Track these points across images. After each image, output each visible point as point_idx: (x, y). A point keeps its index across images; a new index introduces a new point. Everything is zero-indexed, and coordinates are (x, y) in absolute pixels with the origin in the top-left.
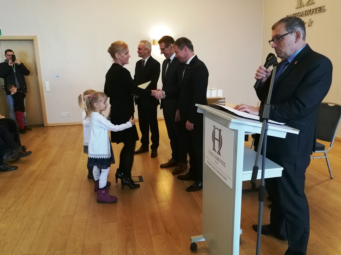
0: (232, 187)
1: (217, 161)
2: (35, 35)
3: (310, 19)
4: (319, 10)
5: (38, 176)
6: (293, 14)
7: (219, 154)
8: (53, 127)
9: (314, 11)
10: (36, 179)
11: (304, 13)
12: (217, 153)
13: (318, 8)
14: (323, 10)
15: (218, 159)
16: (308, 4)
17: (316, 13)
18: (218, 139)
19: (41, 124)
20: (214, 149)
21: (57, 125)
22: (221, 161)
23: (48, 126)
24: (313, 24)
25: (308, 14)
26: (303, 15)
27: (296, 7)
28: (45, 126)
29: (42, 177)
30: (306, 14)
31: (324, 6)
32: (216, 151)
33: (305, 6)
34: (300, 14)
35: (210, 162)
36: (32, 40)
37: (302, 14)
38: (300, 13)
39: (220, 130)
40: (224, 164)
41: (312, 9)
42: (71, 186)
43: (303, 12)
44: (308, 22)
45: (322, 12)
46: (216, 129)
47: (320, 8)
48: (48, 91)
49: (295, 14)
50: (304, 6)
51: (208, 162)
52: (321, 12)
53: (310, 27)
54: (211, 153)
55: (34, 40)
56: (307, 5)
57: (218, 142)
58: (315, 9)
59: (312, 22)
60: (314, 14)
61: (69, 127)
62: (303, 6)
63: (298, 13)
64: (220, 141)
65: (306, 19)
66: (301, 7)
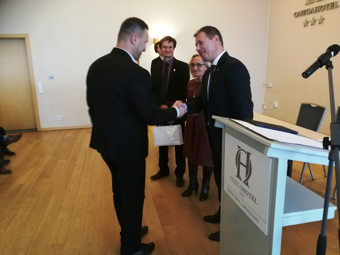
0: (267, 233)
1: (243, 193)
2: (27, 34)
4: (331, 7)
5: (26, 191)
6: (302, 11)
7: (247, 184)
8: (47, 131)
9: (326, 7)
10: (23, 195)
11: (315, 9)
12: (244, 182)
13: (330, 4)
14: (336, 6)
15: (244, 190)
17: (328, 9)
18: (245, 164)
19: (34, 128)
20: (238, 176)
21: (51, 130)
22: (249, 194)
23: (42, 130)
24: (325, 21)
25: (319, 10)
26: (314, 11)
27: (305, 3)
28: (38, 130)
29: (30, 192)
30: (316, 10)
31: (337, 2)
32: (241, 180)
33: (316, 2)
34: (310, 11)
35: (231, 191)
36: (24, 39)
37: (312, 11)
38: (310, 9)
39: (248, 154)
40: (254, 199)
41: (324, 5)
42: (63, 204)
43: (313, 8)
44: (318, 20)
45: (335, 8)
46: (241, 151)
47: (333, 4)
48: (41, 94)
49: (304, 11)
51: (229, 190)
52: (333, 8)
53: (321, 24)
54: (235, 181)
55: (26, 38)
57: (245, 169)
58: (327, 6)
59: (324, 19)
60: (325, 11)
61: (64, 132)
62: (313, 2)
63: (308, 10)
64: (249, 167)
65: (317, 16)
66: (312, 3)
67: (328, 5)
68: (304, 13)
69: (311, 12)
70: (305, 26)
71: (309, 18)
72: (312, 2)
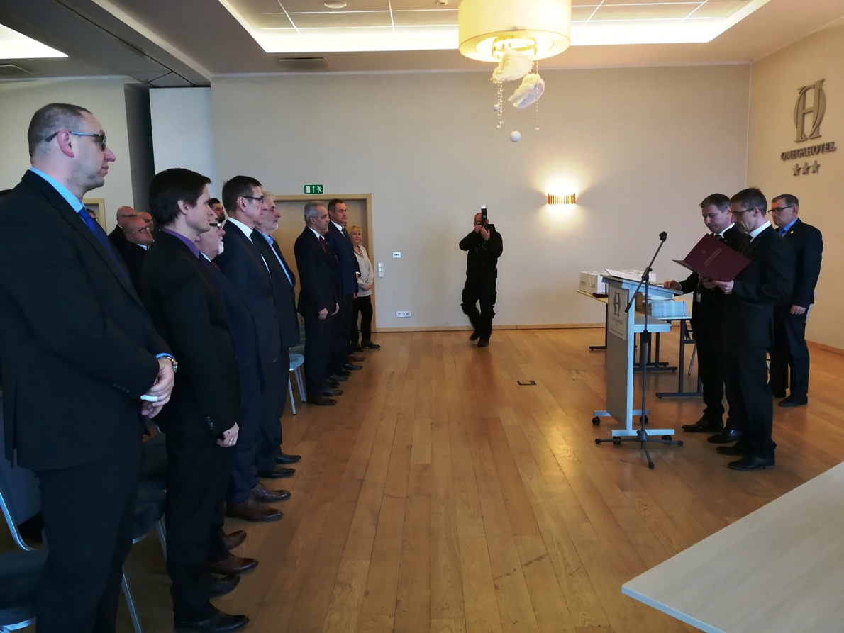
2: (370, 193)
3: (816, 162)
4: (827, 149)
6: (792, 151)
8: (385, 333)
9: (821, 149)
11: (807, 150)
13: (825, 145)
14: (832, 148)
16: (812, 137)
17: (823, 152)
21: (390, 331)
24: (820, 169)
25: (812, 152)
26: (806, 153)
27: (795, 139)
30: (809, 152)
31: (833, 143)
33: (809, 140)
34: (802, 152)
36: (365, 200)
37: (804, 152)
38: (801, 150)
41: (818, 146)
43: (805, 149)
44: (812, 166)
45: (831, 151)
47: (828, 144)
48: (381, 278)
49: (794, 151)
50: (806, 139)
52: (829, 151)
53: (816, 174)
55: (367, 200)
56: (811, 139)
58: (821, 146)
59: (818, 166)
60: (820, 154)
61: (409, 334)
63: (799, 150)
65: (810, 160)
66: (803, 141)
67: (823, 146)
68: (794, 154)
69: (803, 154)
70: (795, 175)
71: (801, 162)
72: (804, 139)
